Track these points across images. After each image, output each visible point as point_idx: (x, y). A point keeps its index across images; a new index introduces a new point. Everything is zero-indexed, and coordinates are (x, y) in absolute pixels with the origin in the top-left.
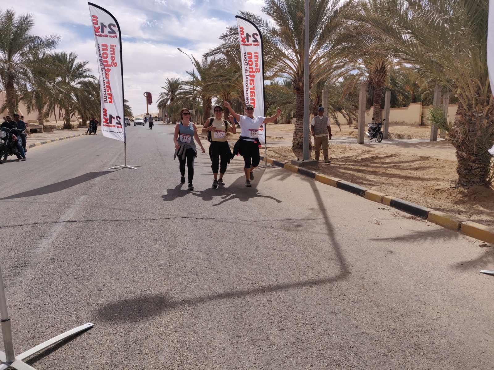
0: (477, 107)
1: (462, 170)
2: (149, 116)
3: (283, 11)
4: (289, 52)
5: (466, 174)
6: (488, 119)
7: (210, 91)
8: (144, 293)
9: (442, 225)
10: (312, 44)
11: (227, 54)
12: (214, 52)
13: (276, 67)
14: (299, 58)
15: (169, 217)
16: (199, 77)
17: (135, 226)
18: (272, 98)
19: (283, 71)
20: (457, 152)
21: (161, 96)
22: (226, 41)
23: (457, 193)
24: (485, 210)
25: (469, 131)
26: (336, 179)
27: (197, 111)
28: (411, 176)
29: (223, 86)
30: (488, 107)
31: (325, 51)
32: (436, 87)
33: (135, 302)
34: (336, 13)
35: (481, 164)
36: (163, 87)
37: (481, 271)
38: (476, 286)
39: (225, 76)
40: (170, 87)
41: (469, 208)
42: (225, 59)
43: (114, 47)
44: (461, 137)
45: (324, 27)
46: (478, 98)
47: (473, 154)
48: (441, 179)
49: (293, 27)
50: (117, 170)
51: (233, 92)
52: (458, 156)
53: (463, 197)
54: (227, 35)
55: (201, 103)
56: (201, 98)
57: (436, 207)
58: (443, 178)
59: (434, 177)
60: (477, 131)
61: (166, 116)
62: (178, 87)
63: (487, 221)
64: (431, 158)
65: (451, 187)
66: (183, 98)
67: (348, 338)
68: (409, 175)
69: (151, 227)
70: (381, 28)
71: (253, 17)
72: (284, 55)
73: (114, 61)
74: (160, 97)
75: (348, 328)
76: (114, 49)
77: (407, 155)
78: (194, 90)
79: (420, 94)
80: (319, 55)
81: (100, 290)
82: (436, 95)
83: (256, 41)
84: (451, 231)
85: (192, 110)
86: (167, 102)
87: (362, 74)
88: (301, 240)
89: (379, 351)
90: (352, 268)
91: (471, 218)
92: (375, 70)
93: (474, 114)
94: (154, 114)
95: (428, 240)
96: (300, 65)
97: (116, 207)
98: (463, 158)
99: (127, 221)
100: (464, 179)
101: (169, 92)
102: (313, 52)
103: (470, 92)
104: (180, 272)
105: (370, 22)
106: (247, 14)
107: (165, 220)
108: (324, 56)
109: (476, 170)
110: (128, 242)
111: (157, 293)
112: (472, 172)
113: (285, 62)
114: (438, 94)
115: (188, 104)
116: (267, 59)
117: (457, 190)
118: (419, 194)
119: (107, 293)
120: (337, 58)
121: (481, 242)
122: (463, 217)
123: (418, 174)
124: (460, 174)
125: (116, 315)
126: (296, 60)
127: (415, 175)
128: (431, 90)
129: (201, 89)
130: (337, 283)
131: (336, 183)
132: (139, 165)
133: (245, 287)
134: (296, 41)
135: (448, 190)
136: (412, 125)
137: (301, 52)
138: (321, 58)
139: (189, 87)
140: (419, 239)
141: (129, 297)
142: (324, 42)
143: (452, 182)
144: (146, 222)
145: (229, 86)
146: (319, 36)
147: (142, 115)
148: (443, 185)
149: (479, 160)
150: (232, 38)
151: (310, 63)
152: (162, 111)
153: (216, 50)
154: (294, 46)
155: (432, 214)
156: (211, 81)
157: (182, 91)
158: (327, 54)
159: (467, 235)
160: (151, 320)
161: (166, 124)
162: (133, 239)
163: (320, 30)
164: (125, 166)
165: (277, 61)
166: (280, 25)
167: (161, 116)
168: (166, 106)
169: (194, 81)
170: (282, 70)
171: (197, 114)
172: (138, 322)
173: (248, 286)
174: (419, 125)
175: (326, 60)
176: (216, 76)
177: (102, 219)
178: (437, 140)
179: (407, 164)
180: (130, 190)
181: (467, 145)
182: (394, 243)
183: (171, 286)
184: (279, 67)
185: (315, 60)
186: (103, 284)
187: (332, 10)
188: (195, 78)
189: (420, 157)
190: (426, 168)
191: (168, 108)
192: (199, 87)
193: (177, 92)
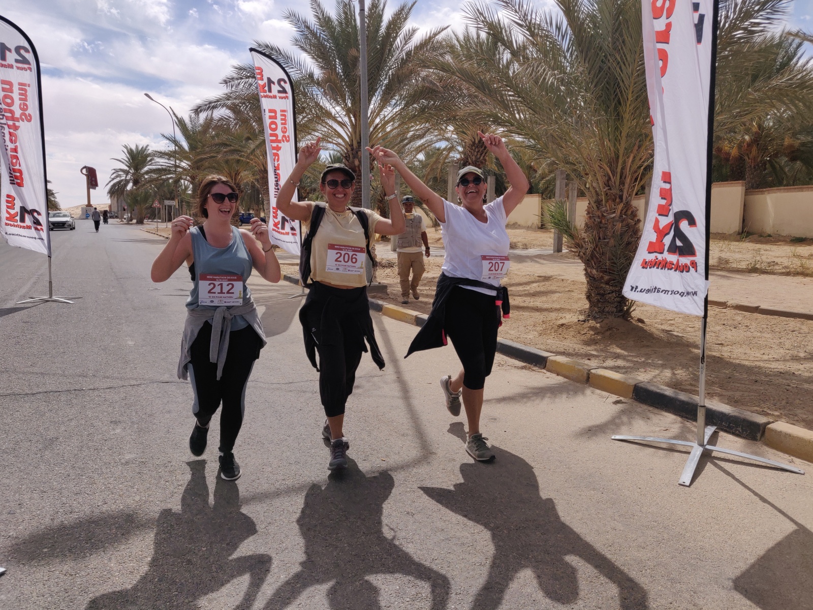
0: (608, 205)
1: (593, 295)
2: (93, 210)
3: (326, 45)
4: (337, 110)
5: (599, 301)
6: (622, 222)
7: (204, 169)
8: (97, 511)
9: (565, 377)
10: (373, 99)
11: (234, 108)
12: (211, 106)
13: (317, 134)
14: (354, 121)
15: (139, 382)
16: (185, 145)
17: (74, 401)
18: (312, 183)
19: (327, 140)
20: (586, 270)
21: (115, 175)
22: (232, 87)
23: (588, 329)
24: (622, 352)
25: (599, 238)
26: (415, 313)
27: (182, 202)
28: (525, 305)
29: (227, 162)
30: (621, 205)
31: (395, 110)
32: (558, 172)
33: (80, 526)
34: (408, 54)
35: (616, 286)
36: (117, 160)
37: (613, 438)
38: (606, 458)
39: (231, 146)
40: (132, 160)
41: (602, 350)
42: (230, 117)
43: (27, 88)
44: (590, 247)
45: (390, 73)
46: (608, 191)
47: (606, 272)
48: (566, 309)
49: (342, 72)
50: (35, 305)
51: (245, 171)
52: (588, 275)
53: (595, 334)
54: (233, 79)
55: (189, 187)
56: (188, 181)
57: (558, 350)
58: (570, 308)
59: (558, 306)
60: (609, 239)
61: (124, 210)
62: (146, 160)
63: (624, 367)
64: (554, 277)
65: (579, 321)
66: (157, 179)
67: (431, 547)
68: (522, 304)
69: (105, 400)
70: (474, 84)
71: (277, 52)
72: (329, 115)
73: (27, 113)
74: (113, 177)
75: (430, 533)
76: (26, 91)
77: (520, 273)
78: (176, 166)
79: (539, 182)
80: (385, 117)
81: (12, 512)
82: (558, 183)
83: (284, 91)
84: (578, 385)
85: (173, 199)
86: (126, 185)
87: (452, 149)
88: (360, 408)
89: (474, 560)
90: (437, 446)
91: (605, 365)
92: (471, 143)
93: (605, 214)
94: (102, 206)
95: (546, 399)
96: (355, 132)
97: (36, 370)
98: (593, 277)
99: (58, 393)
100: (596, 309)
101: (130, 168)
102: (375, 112)
103: (598, 183)
104: (160, 470)
105: (458, 74)
106: (267, 46)
107: (131, 388)
108: (392, 119)
109: (610, 295)
110: (63, 429)
111: (122, 507)
112: (605, 299)
113: (331, 127)
114: (561, 183)
115: (166, 189)
116: (301, 120)
117: (587, 325)
118: (535, 333)
119: (27, 517)
120: (413, 124)
121: (615, 398)
122: (593, 363)
123: (535, 303)
124: (590, 301)
125: (45, 550)
126: (349, 124)
127: (531, 305)
128: (553, 175)
129: (188, 164)
130: (415, 470)
131: (414, 318)
132: (77, 296)
133: (272, 486)
134: (347, 94)
135: (576, 324)
136: (528, 228)
137: (356, 111)
138: (387, 122)
139: (166, 161)
140: (535, 398)
141: (69, 519)
142: (392, 98)
143: (581, 312)
144: (96, 393)
145: (238, 161)
146: (383, 88)
147: (77, 207)
148: (570, 318)
149: (614, 280)
150: (243, 84)
151: (371, 129)
152: (118, 200)
153: (215, 102)
154: (344, 101)
155: (552, 361)
156: (207, 153)
157: (154, 167)
158: (397, 116)
159: (597, 389)
160: (111, 553)
161: (126, 224)
162: (73, 423)
163: (386, 78)
164: (51, 297)
165: (318, 123)
166: (322, 68)
167: (114, 209)
168: (125, 193)
169: (175, 152)
170: (325, 138)
171: (182, 208)
172: (87, 559)
173: (277, 485)
174: (539, 228)
175: (396, 125)
176: (216, 145)
177: (9, 392)
178: (563, 251)
179: (520, 288)
180: (63, 339)
181: (597, 258)
182: (498, 405)
183: (146, 494)
184: (321, 134)
185: (378, 124)
186: (18, 503)
187: (402, 48)
188: (177, 146)
189: (538, 276)
190: (546, 292)
191: (128, 195)
192: (184, 161)
193: (146, 169)
